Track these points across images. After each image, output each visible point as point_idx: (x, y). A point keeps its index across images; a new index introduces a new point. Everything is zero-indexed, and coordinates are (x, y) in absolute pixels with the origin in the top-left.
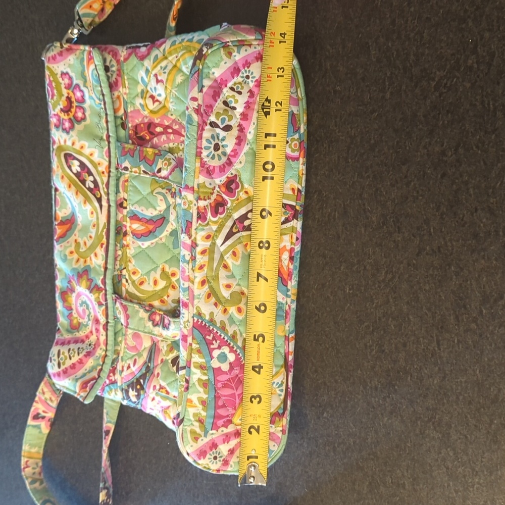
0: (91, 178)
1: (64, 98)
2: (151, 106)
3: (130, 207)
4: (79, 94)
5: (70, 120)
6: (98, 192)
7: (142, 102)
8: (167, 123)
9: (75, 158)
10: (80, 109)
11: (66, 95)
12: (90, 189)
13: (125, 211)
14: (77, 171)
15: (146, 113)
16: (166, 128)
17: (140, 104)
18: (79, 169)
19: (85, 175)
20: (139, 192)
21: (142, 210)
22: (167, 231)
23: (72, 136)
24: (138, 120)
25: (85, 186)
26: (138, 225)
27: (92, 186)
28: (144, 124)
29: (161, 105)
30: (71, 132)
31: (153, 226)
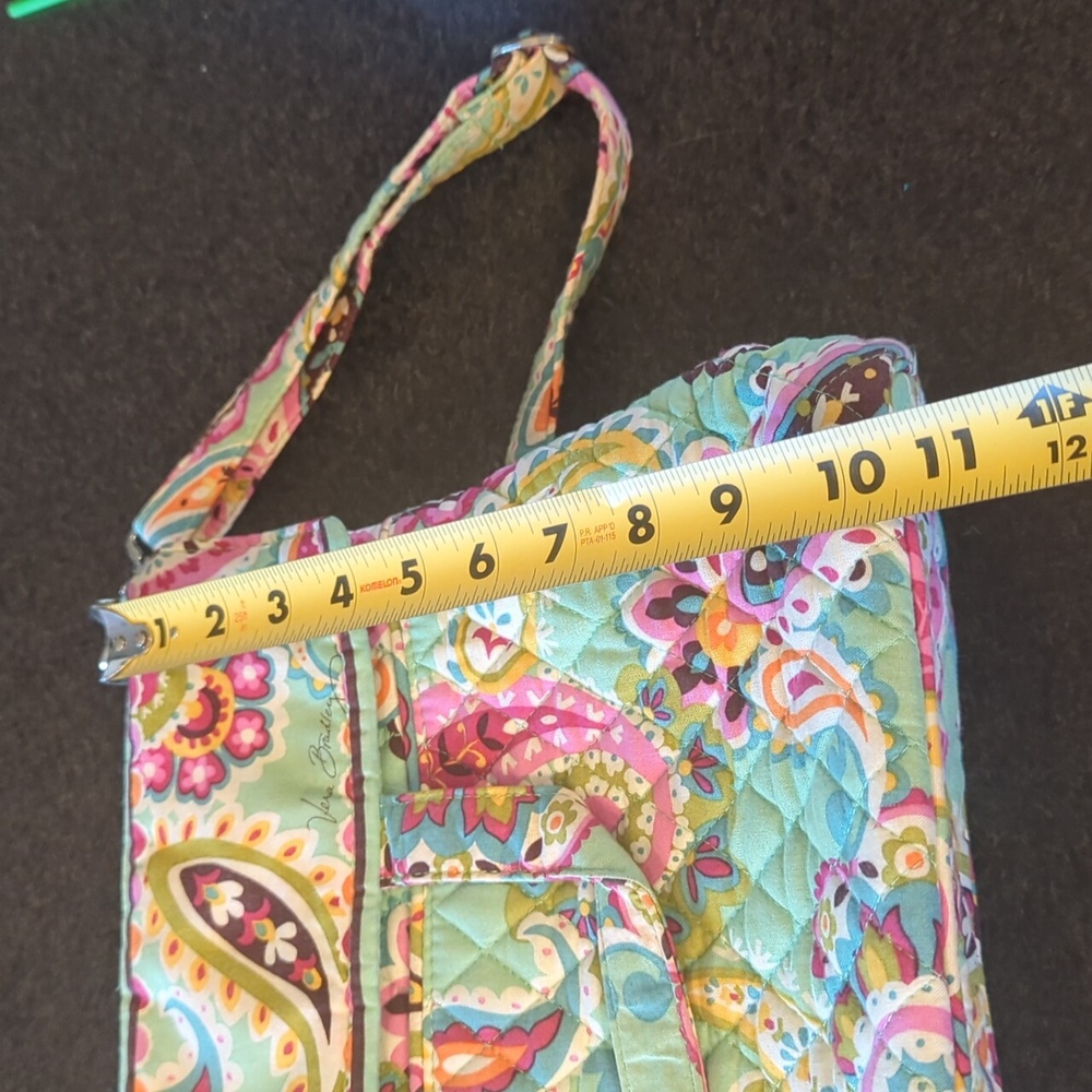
0: (289, 930)
1: (192, 695)
2: (482, 659)
3: (434, 1001)
4: (249, 673)
5: (212, 758)
6: (314, 972)
7: (452, 654)
8: (535, 701)
9: (226, 875)
10: (250, 719)
11: (200, 684)
12: (281, 969)
13: (416, 1020)
14: (231, 918)
15: (467, 687)
16: (534, 715)
17: (450, 665)
18: (238, 910)
19: (263, 927)
20: (468, 942)
21: (482, 1001)
22: (574, 1059)
23: (219, 805)
24: (446, 716)
25: (260, 962)
27: (289, 954)
28: (466, 720)
29: (514, 650)
30: (216, 794)
31: (524, 1047)
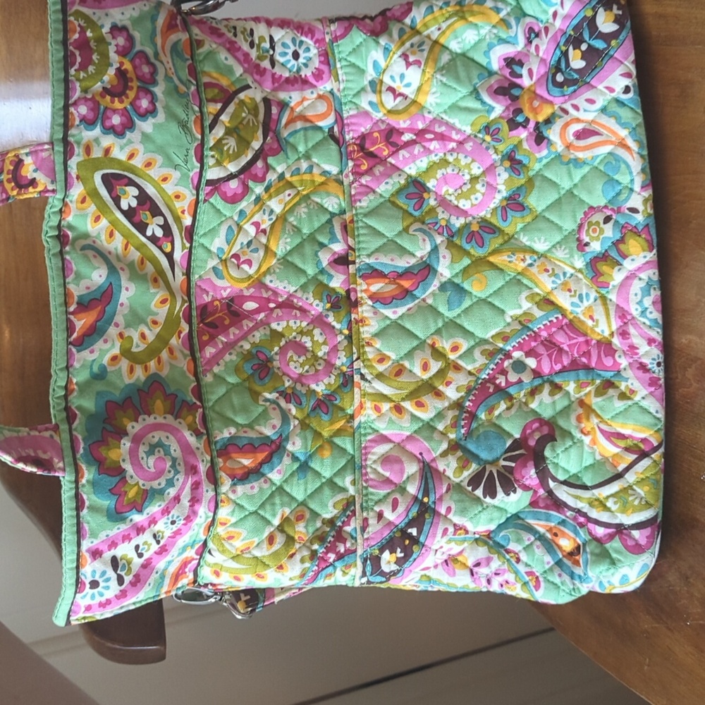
26: (382, 285)
